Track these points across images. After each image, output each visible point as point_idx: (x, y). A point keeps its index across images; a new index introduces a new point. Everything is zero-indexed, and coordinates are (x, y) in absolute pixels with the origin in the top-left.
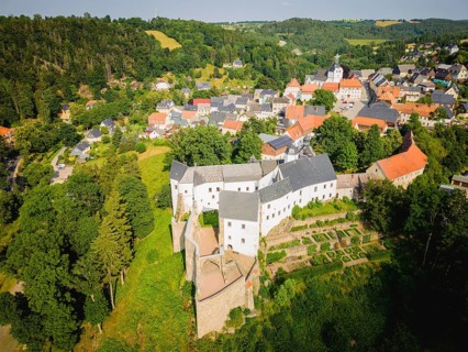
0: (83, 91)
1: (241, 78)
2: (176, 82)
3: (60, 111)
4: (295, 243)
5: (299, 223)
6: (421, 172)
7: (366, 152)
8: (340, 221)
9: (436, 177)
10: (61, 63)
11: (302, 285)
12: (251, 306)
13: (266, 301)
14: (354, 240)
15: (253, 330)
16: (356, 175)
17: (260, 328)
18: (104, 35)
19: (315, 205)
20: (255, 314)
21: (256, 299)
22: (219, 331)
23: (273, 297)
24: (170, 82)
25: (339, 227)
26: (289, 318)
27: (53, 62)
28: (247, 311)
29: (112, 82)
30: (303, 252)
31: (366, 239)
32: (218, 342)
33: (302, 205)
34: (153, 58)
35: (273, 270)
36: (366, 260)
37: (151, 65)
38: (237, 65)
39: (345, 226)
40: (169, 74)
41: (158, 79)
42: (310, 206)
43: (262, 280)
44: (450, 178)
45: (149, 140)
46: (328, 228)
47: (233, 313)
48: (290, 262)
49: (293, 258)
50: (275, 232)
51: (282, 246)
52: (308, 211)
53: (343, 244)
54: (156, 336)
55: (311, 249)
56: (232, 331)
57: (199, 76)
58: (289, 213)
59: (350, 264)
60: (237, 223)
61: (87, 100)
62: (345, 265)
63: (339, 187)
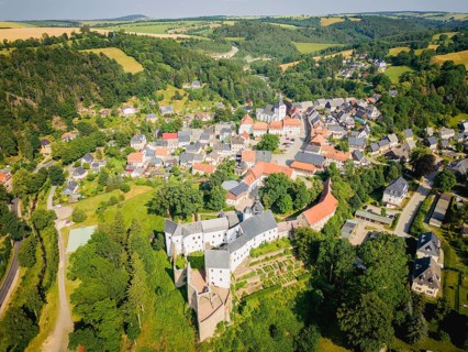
0: (56, 123)
1: (200, 99)
2: (141, 107)
3: (40, 147)
4: (253, 274)
5: (255, 260)
6: (333, 214)
7: (298, 200)
8: (280, 255)
9: (343, 215)
10: (33, 97)
11: (258, 302)
12: (228, 320)
13: (237, 315)
14: (289, 268)
15: (230, 333)
16: (290, 222)
17: (234, 332)
18: (70, 66)
19: (264, 245)
20: (231, 324)
21: (231, 314)
22: (212, 336)
23: (240, 313)
24: (136, 106)
25: (280, 260)
26: (251, 324)
27: (25, 96)
28: (226, 323)
29: (82, 110)
30: (257, 279)
31: (297, 267)
32: (212, 343)
33: (255, 247)
34: (118, 85)
35: (239, 294)
36: (296, 281)
37: (117, 93)
38: (196, 86)
39: (284, 258)
40: (133, 98)
41: (125, 104)
42: (261, 246)
43: (234, 302)
44: (354, 214)
45: (131, 179)
46: (273, 261)
47: (218, 325)
48: (250, 287)
49: (252, 284)
50: (239, 269)
51: (245, 277)
52: (260, 250)
53: (282, 271)
54: (173, 343)
55: (262, 278)
56: (219, 335)
57: (161, 99)
58: (248, 254)
59: (286, 285)
60: (217, 270)
61: (62, 132)
62: (283, 286)
63: (279, 231)
